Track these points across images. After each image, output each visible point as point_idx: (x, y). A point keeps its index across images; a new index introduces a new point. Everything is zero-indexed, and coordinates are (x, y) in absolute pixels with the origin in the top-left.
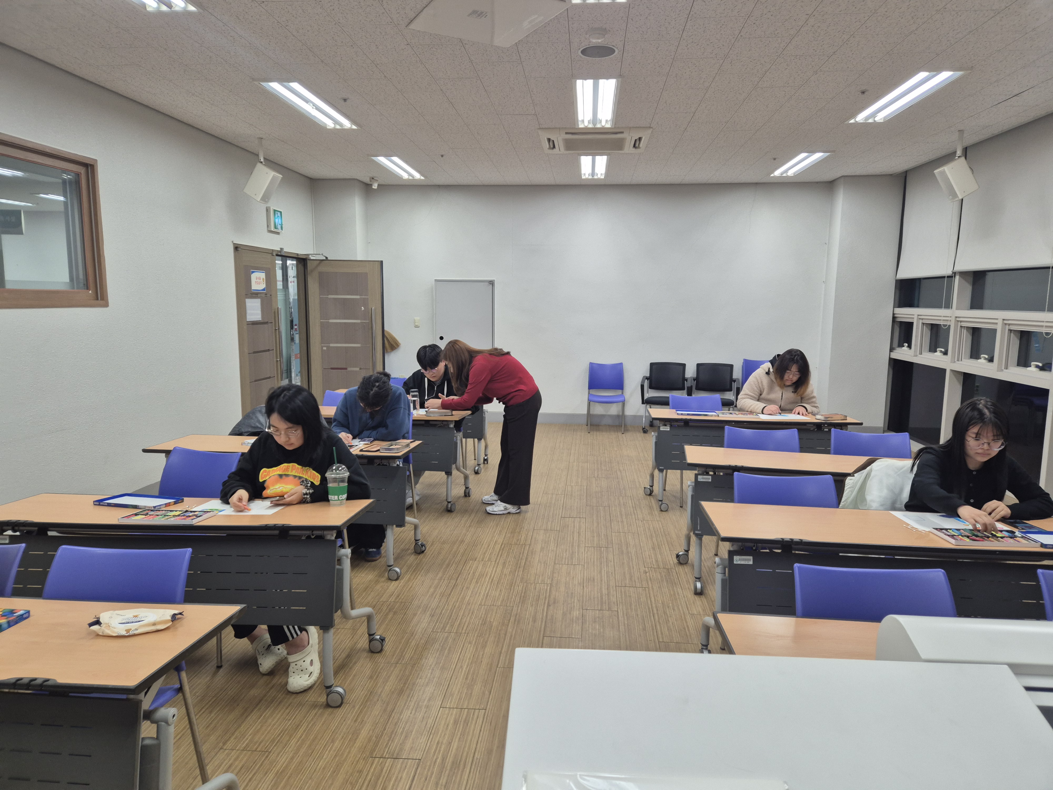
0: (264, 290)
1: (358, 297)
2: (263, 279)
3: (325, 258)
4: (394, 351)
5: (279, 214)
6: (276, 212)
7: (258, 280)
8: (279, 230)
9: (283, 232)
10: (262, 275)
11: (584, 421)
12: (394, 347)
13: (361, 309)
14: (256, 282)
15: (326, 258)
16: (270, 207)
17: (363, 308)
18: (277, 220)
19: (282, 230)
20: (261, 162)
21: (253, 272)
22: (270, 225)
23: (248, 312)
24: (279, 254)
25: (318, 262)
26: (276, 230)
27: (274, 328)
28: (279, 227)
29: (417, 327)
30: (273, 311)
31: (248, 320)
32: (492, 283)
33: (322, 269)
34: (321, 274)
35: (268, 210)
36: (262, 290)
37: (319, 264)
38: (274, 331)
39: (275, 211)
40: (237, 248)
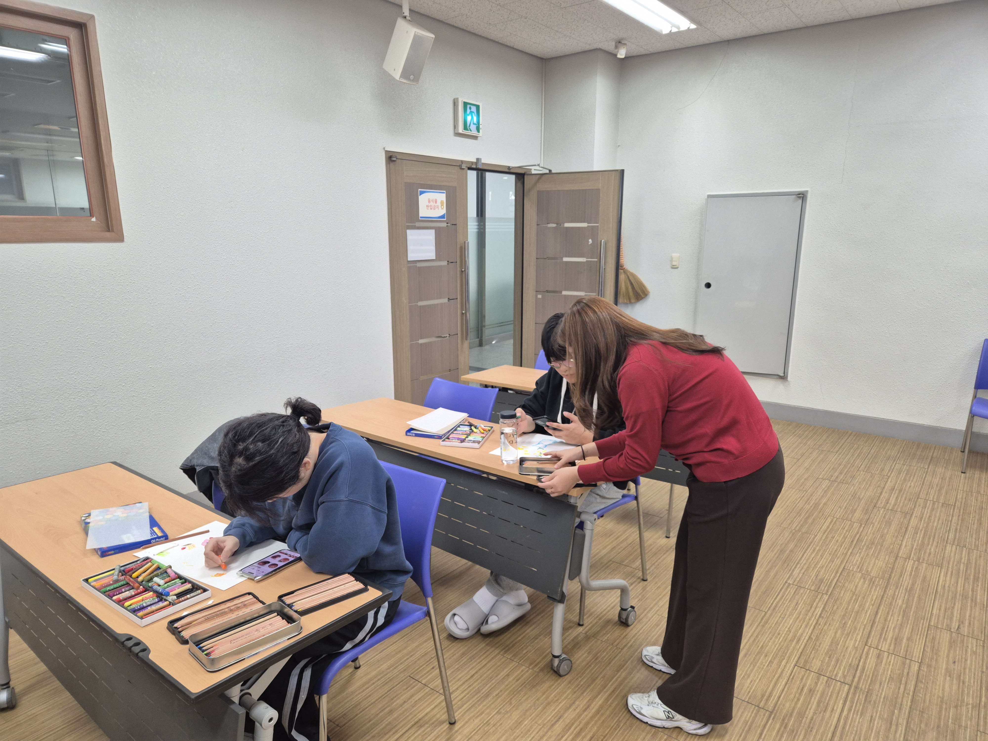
0: (443, 217)
1: (585, 225)
2: (442, 202)
3: (547, 172)
4: (641, 302)
5: (474, 109)
6: (468, 106)
7: (432, 204)
8: (474, 132)
9: (481, 134)
10: (441, 197)
11: (958, 442)
12: (640, 295)
13: (588, 242)
14: (427, 206)
15: (550, 171)
16: (457, 99)
17: (590, 240)
18: (469, 118)
19: (478, 131)
20: (405, 17)
21: (422, 193)
22: (458, 124)
23: (410, 247)
24: (474, 166)
25: (538, 176)
26: (466, 132)
27: (459, 269)
28: (473, 128)
29: (674, 267)
30: (458, 246)
31: (409, 259)
32: (802, 196)
33: (544, 186)
34: (539, 192)
35: (455, 103)
36: (439, 217)
37: (539, 179)
38: (459, 273)
39: (465, 104)
40: (391, 158)
